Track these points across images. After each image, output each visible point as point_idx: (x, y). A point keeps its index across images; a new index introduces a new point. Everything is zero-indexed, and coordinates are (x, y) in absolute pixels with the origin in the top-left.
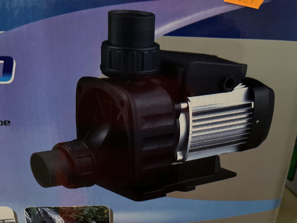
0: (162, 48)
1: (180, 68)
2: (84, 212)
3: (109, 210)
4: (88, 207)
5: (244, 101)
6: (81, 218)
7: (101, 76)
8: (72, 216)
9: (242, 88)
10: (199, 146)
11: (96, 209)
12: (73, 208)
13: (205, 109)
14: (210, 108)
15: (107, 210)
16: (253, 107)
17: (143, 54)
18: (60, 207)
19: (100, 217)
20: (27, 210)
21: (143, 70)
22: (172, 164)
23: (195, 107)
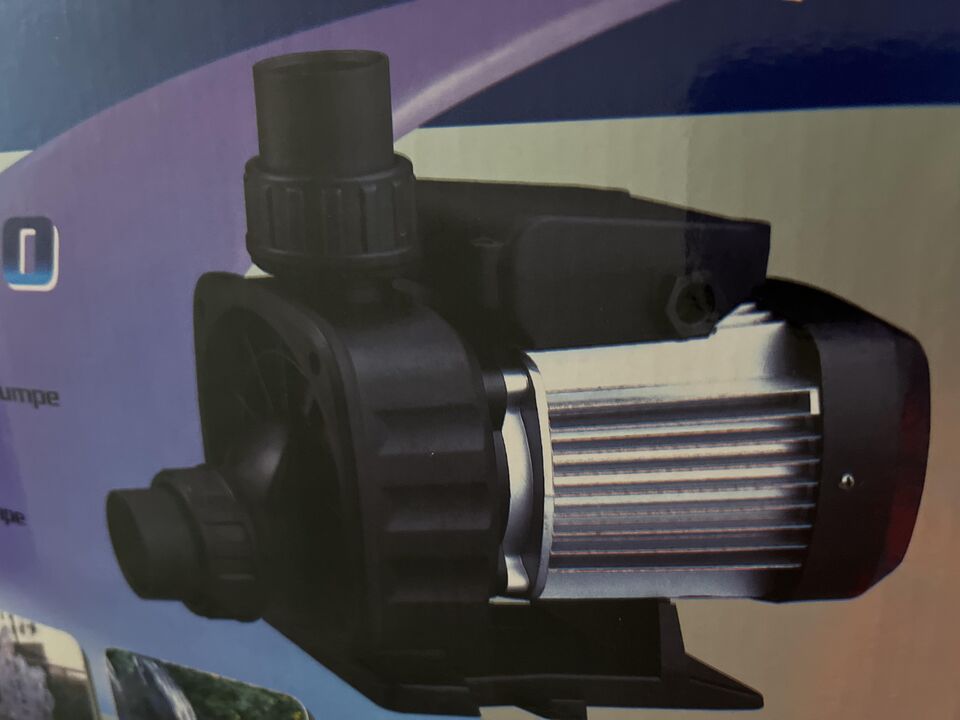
0: (419, 172)
1: (489, 242)
2: (239, 700)
3: (305, 716)
4: (249, 687)
5: (770, 379)
8: (213, 705)
9: (755, 323)
11: (271, 701)
13: (596, 402)
14: (617, 400)
15: (299, 714)
17: (362, 194)
18: (182, 666)
20: (111, 656)
21: (366, 250)
23: (560, 392)
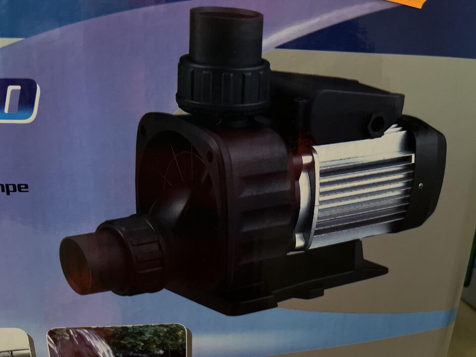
0: (273, 68)
1: (302, 100)
2: (144, 335)
3: (185, 332)
4: (151, 326)
5: (400, 151)
6: (139, 345)
7: (177, 111)
8: (126, 343)
9: (397, 131)
10: (330, 224)
11: (165, 330)
12: (126, 329)
13: (339, 165)
14: (347, 163)
15: (182, 331)
16: (413, 161)
17: (244, 76)
18: (106, 326)
19: (170, 342)
20: (52, 333)
21: (243, 103)
22: (288, 254)
23: (325, 162)
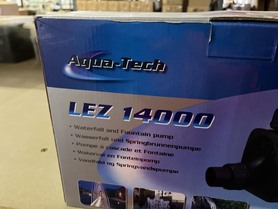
4: (235, 201)
6: (228, 206)
11: (240, 203)
12: (224, 200)
18: (216, 198)
19: (240, 207)
20: (194, 197)
